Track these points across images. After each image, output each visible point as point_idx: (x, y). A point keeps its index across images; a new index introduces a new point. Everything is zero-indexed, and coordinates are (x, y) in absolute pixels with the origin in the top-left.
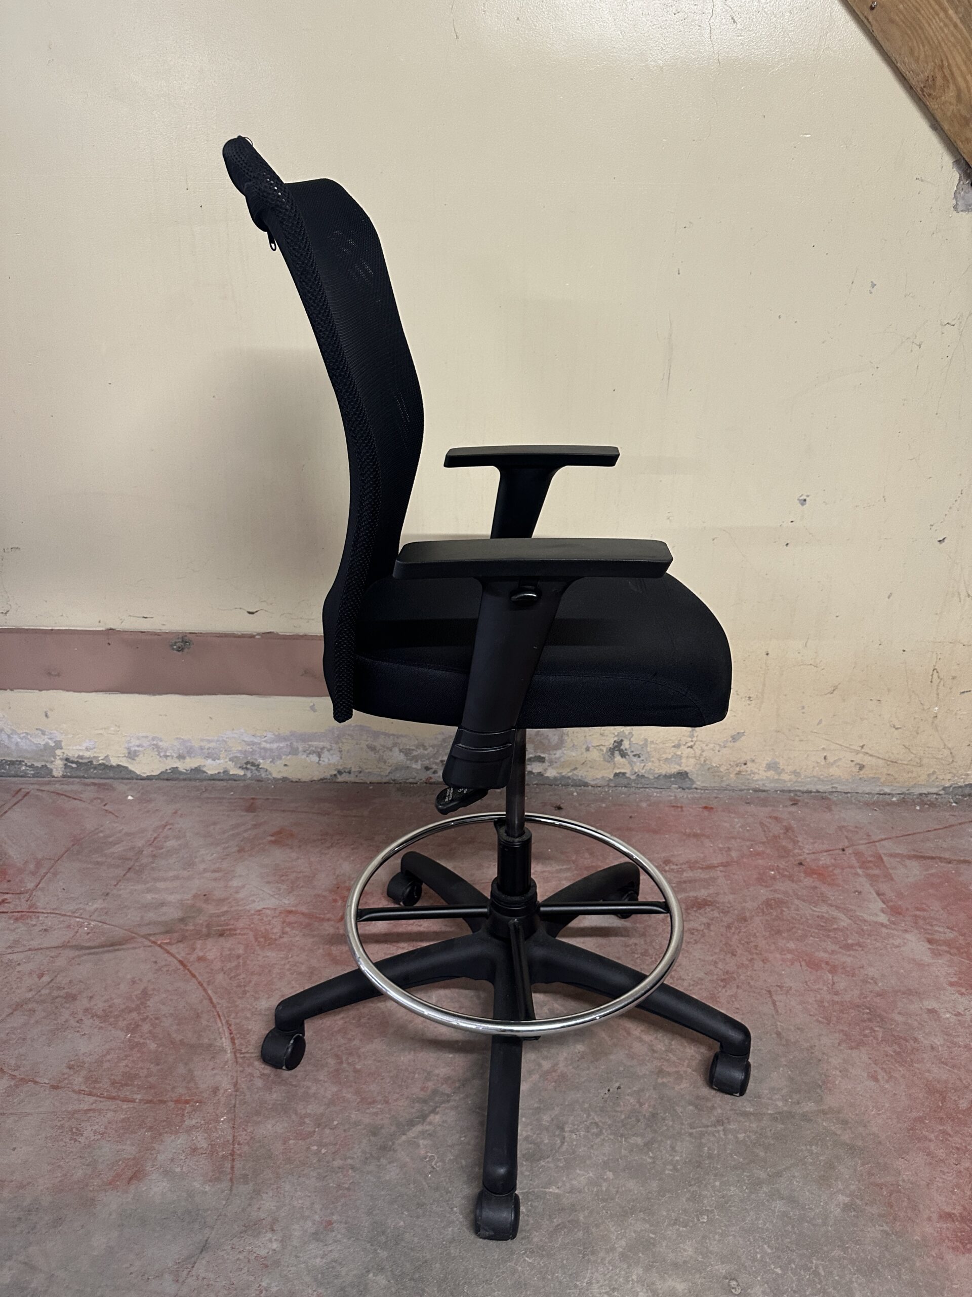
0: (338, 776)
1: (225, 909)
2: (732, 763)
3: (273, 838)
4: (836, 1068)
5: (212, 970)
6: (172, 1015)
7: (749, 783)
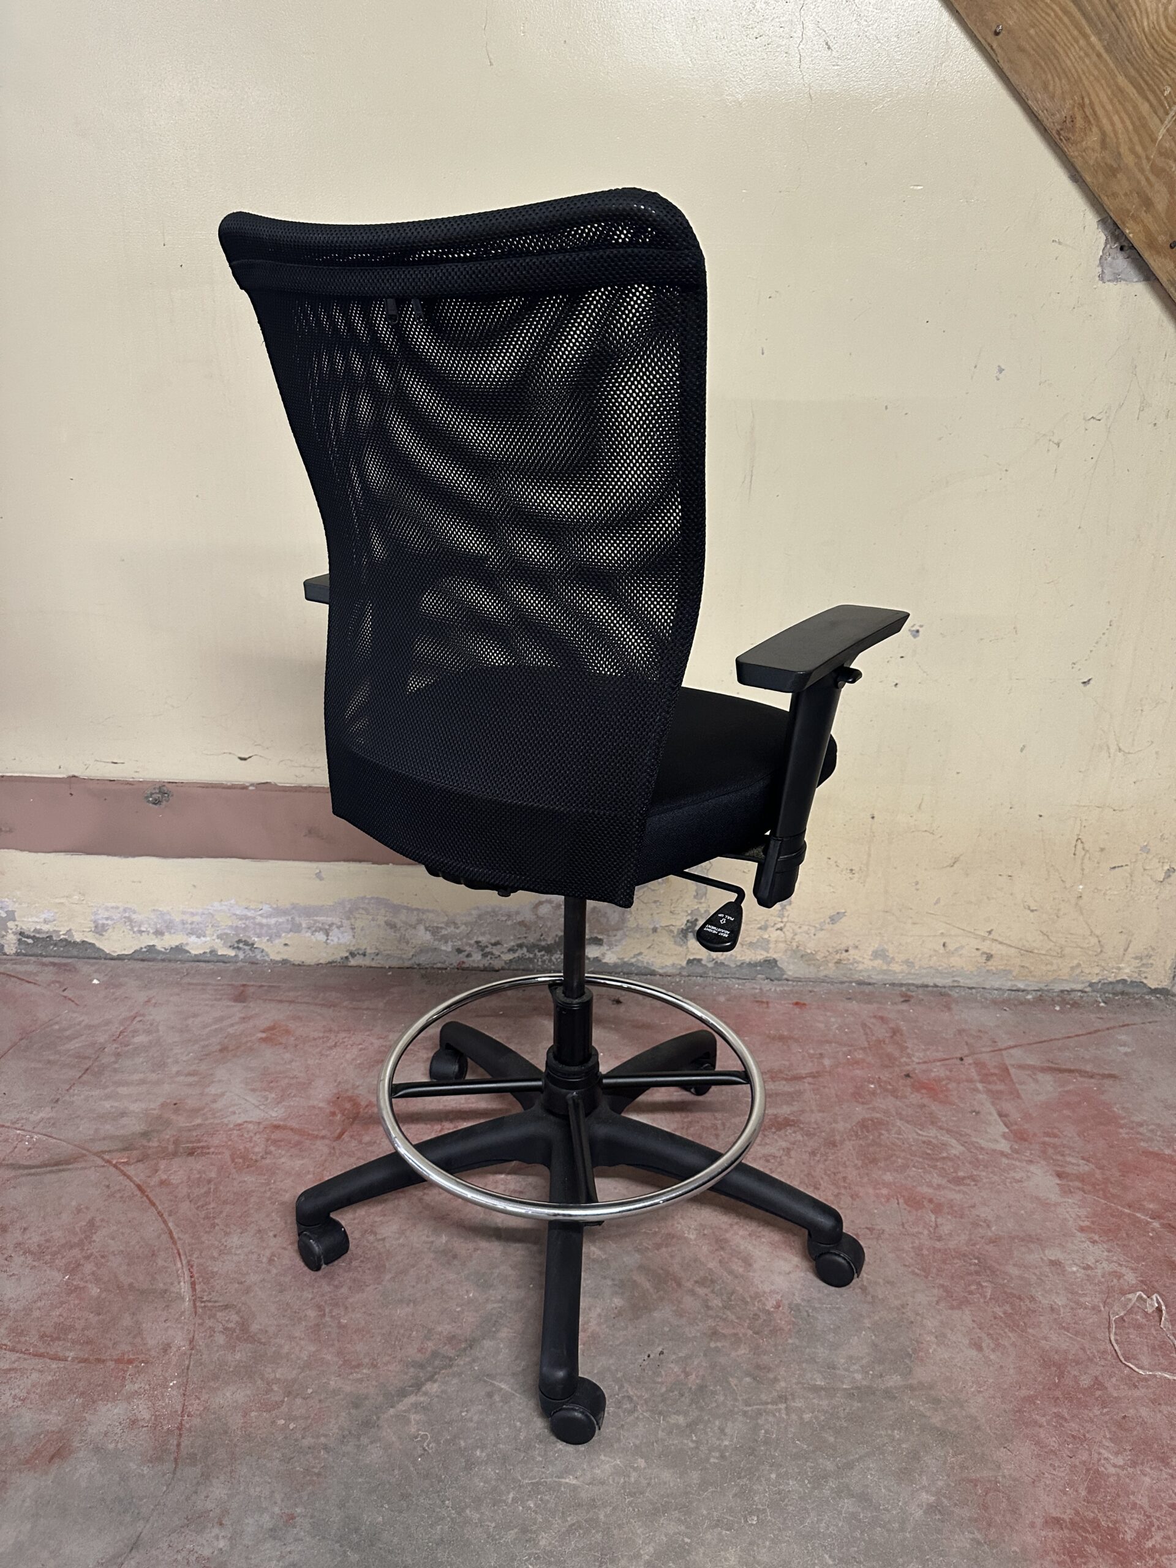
0: (350, 959)
1: (199, 1121)
2: (830, 950)
3: (264, 1035)
4: (931, 1333)
5: (176, 1197)
6: (122, 1251)
7: (851, 974)
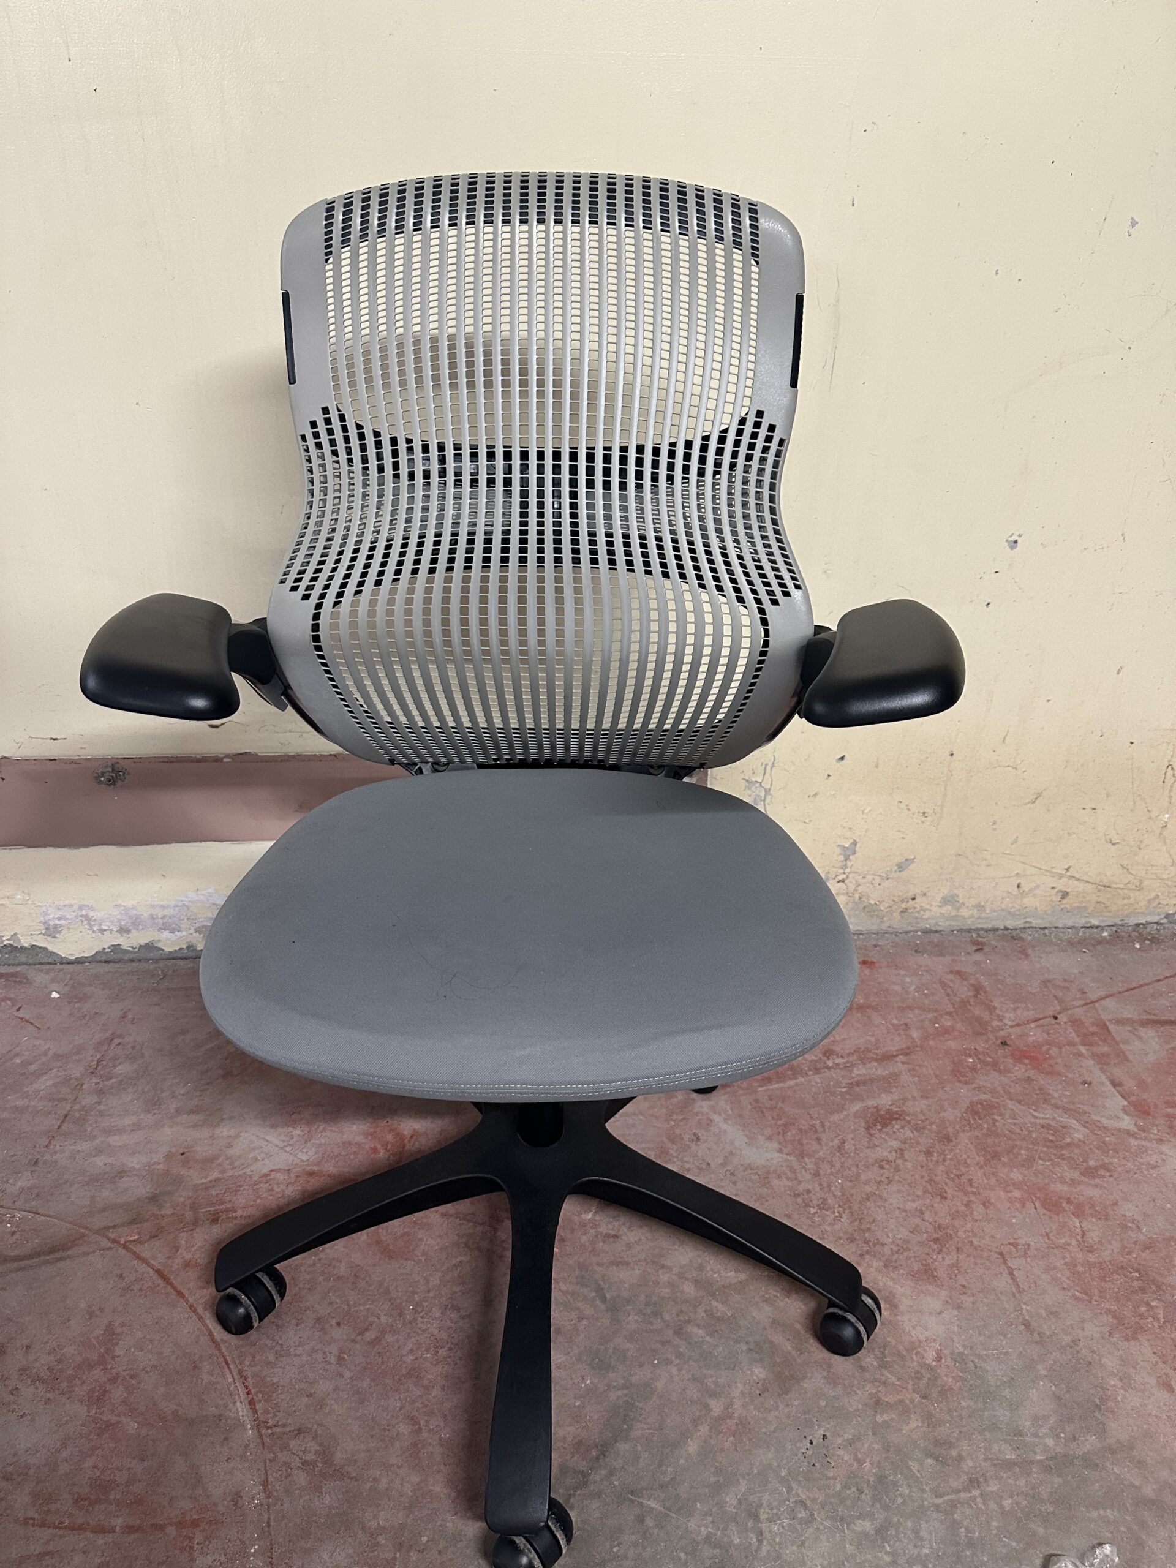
1: (215, 1175)
2: (896, 899)
4: (1113, 1374)
7: (917, 923)
